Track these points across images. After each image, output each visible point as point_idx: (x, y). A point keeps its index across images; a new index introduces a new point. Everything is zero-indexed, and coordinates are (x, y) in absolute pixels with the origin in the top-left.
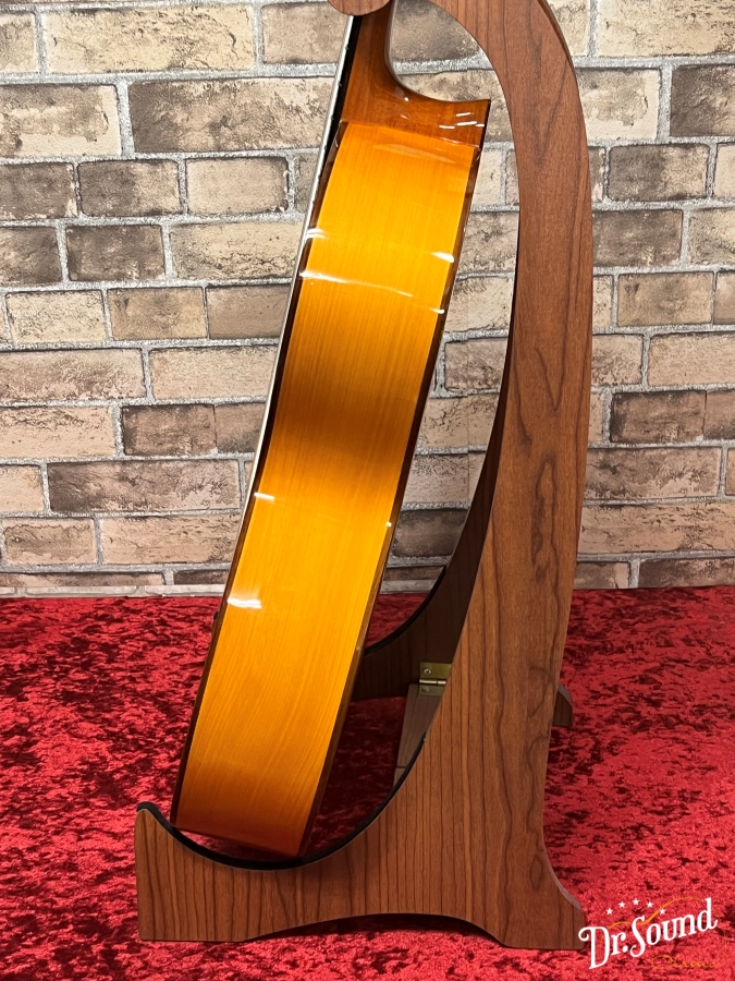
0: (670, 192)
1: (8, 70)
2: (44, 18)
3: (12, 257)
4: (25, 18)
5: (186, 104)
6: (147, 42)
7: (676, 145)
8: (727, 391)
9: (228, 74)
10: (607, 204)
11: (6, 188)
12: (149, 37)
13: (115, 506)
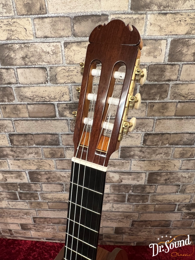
0: (146, 192)
1: (2, 168)
2: (8, 161)
3: (8, 196)
4: (4, 160)
5: (41, 175)
6: (31, 165)
7: (148, 185)
8: (156, 221)
9: (50, 171)
10: (133, 193)
11: (5, 186)
12: (32, 164)
13: (33, 230)
